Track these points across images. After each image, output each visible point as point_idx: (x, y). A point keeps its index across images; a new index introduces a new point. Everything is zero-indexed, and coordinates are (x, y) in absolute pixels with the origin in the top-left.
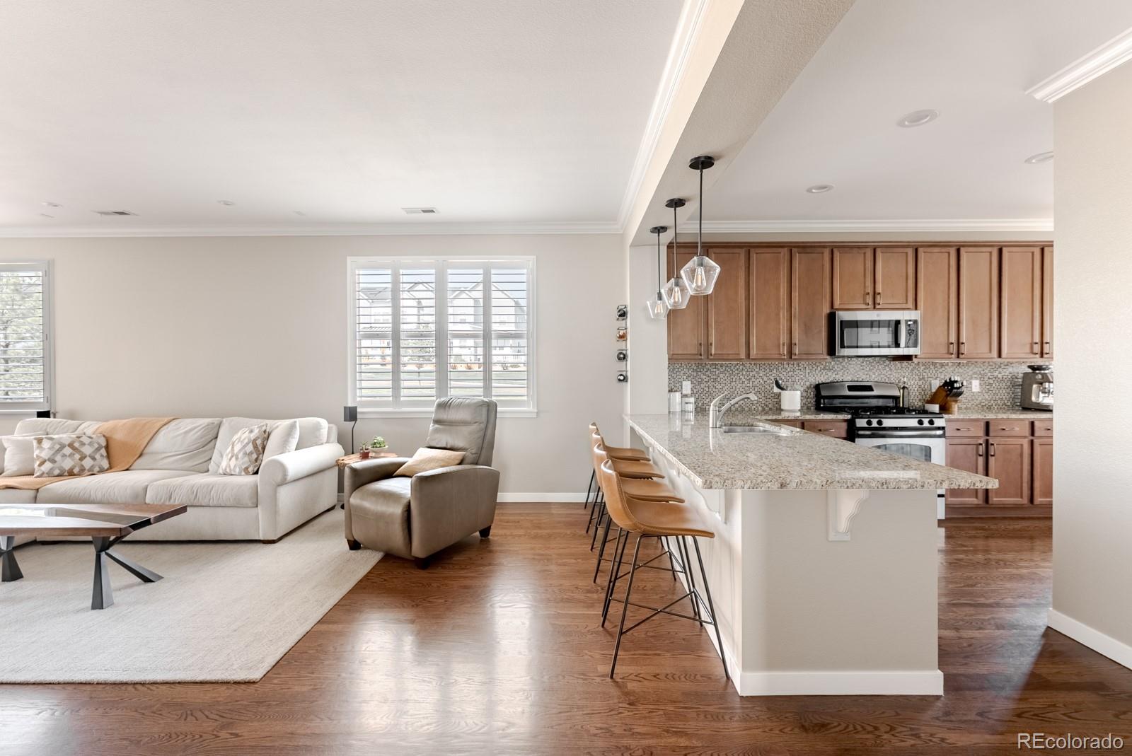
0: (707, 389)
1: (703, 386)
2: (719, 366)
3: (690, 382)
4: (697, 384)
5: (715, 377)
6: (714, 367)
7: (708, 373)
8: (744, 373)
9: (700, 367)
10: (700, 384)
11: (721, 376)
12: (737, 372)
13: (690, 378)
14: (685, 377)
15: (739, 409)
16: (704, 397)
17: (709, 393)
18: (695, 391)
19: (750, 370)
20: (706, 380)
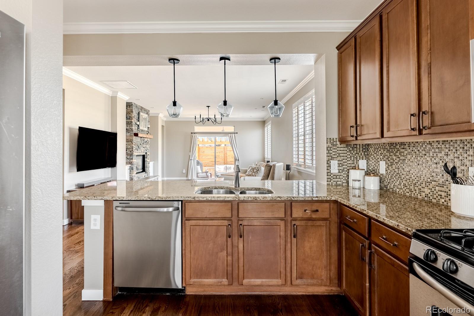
0: (396, 170)
1: (394, 167)
2: (406, 146)
3: (384, 162)
4: (390, 165)
5: (403, 158)
6: (402, 147)
7: (398, 154)
8: (431, 155)
9: (392, 147)
10: (392, 164)
11: (409, 157)
12: (424, 153)
13: (385, 159)
14: (381, 157)
15: (426, 199)
16: (395, 178)
17: (398, 175)
18: (389, 171)
19: (437, 150)
20: (396, 161)
